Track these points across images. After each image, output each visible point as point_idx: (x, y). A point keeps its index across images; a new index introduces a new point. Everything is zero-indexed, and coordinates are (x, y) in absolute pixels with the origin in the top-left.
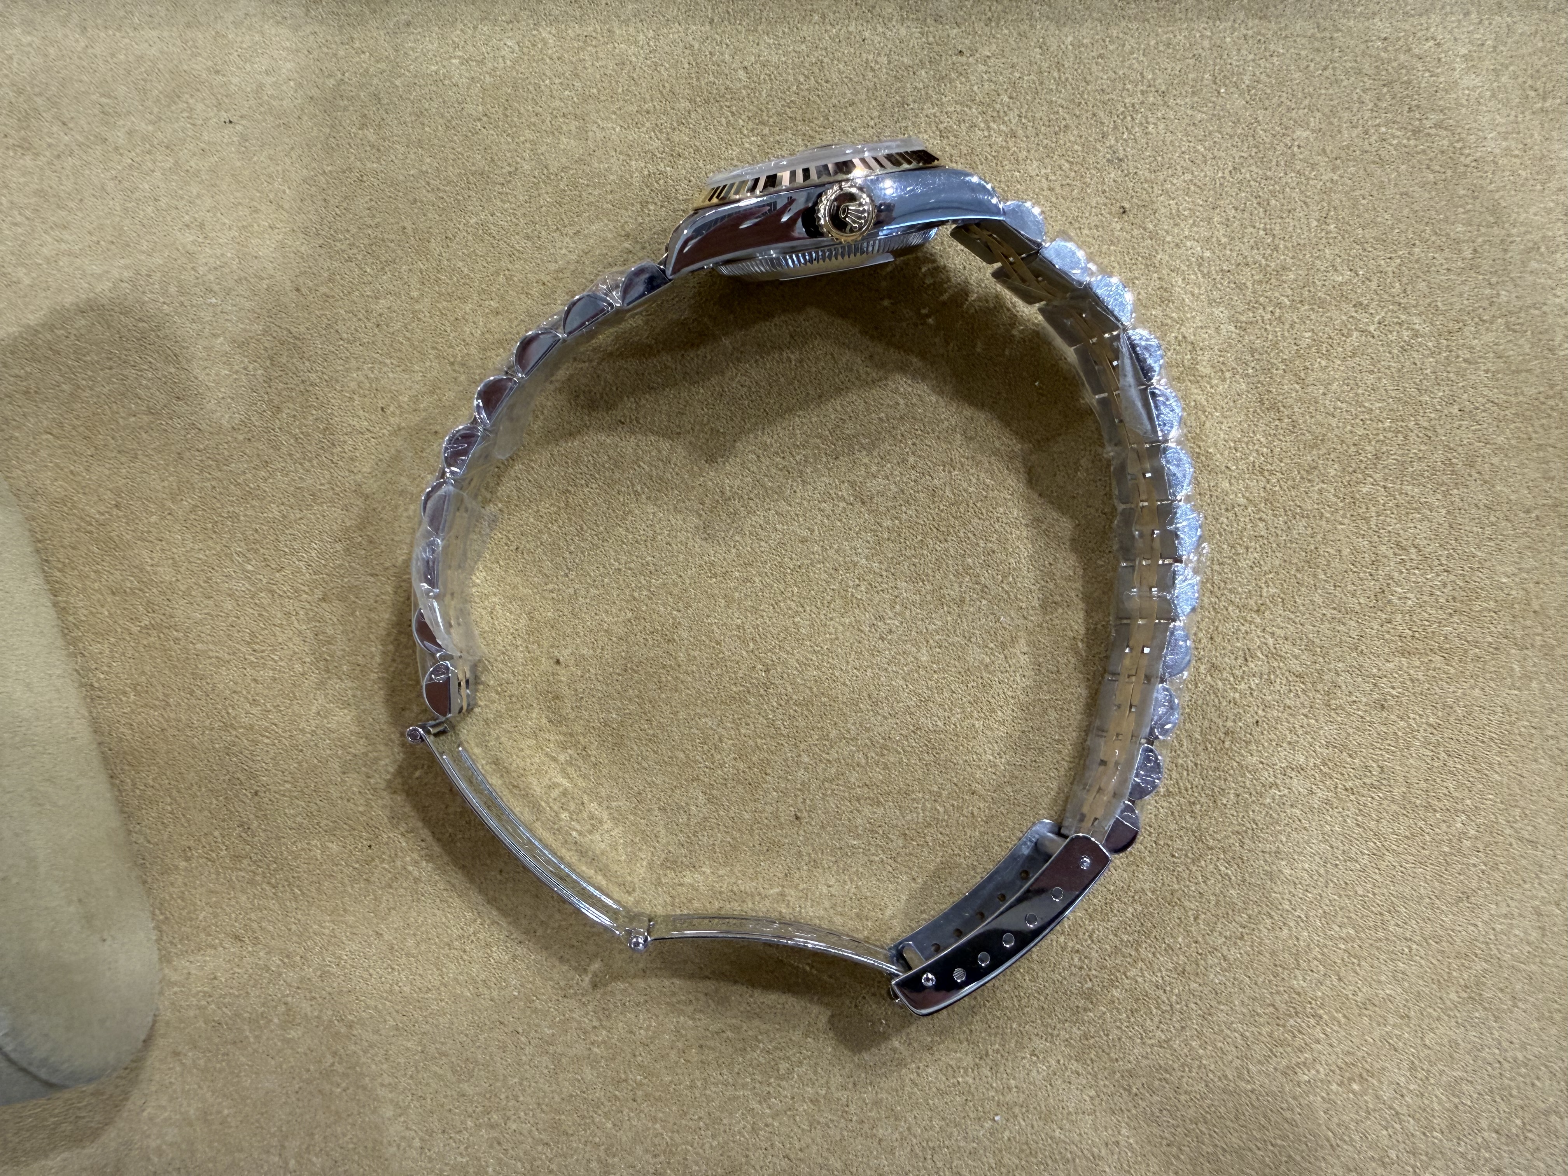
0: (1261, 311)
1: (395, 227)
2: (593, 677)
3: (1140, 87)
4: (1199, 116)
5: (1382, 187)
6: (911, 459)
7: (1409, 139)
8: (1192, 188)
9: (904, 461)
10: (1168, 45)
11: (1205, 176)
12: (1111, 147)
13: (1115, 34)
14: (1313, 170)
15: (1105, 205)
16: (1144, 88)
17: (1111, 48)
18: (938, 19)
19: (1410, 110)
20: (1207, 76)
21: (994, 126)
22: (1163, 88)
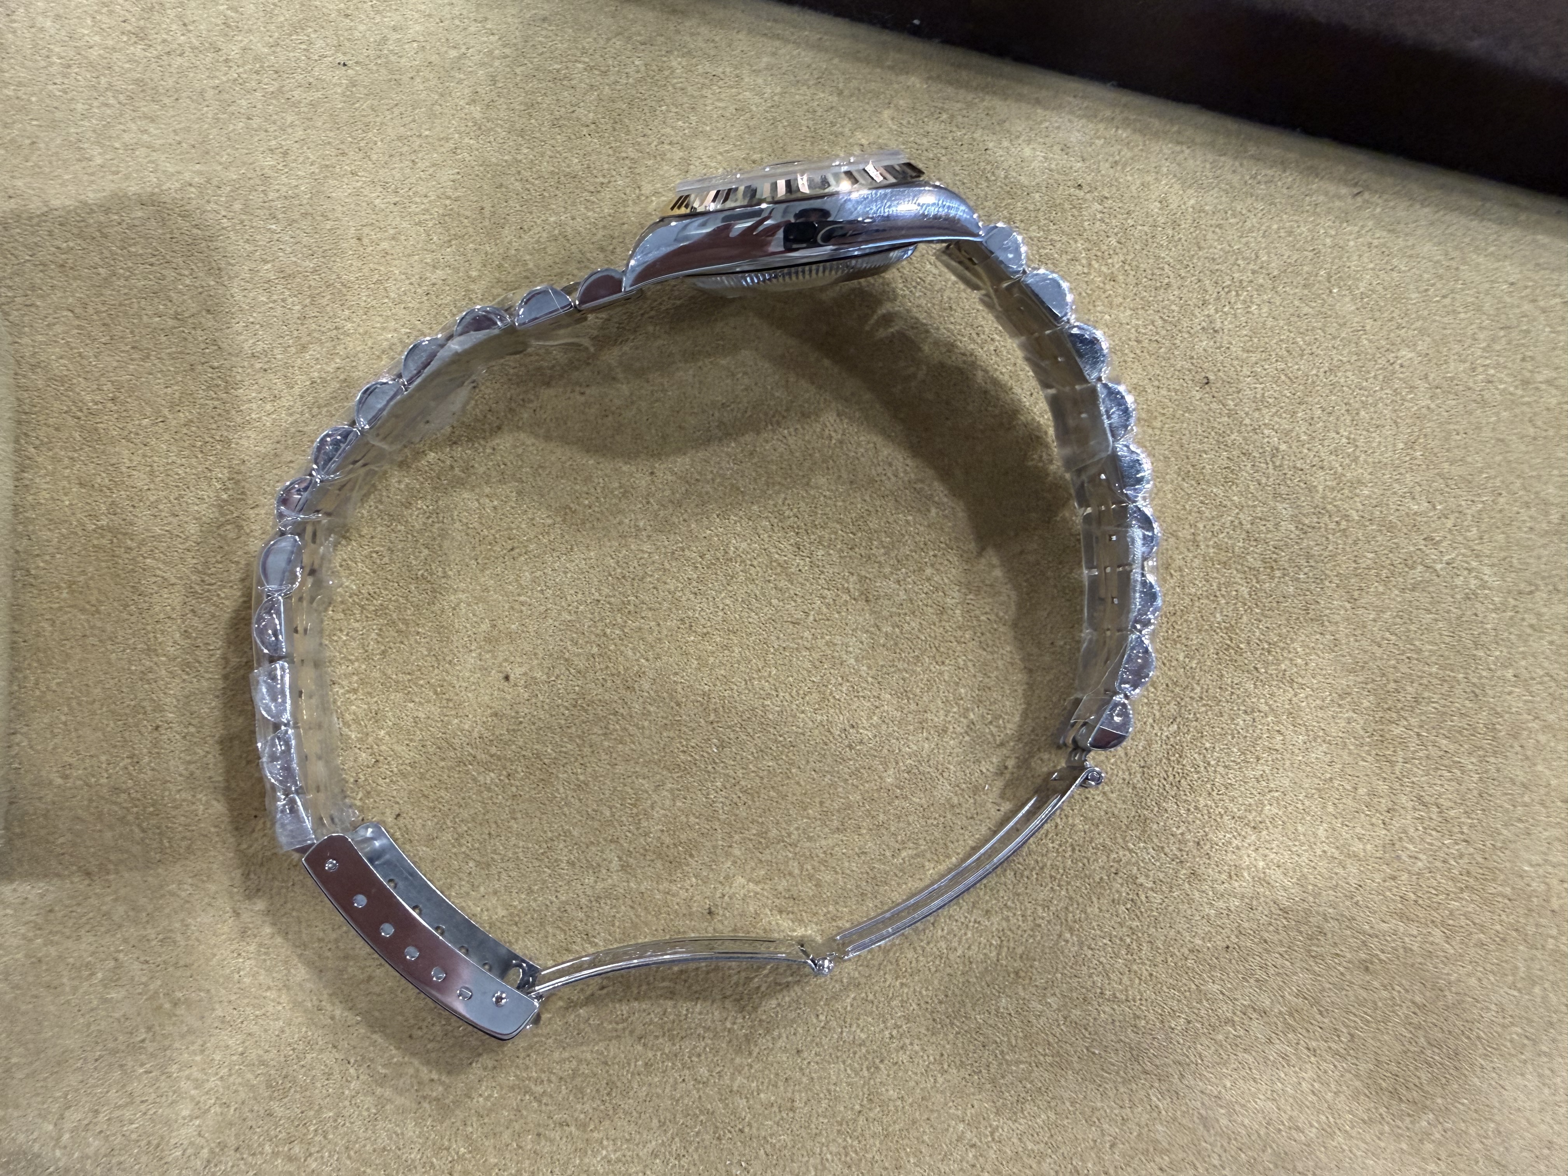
0: (1326, 518)
1: (475, 205)
2: (539, 704)
3: (1251, 266)
4: (1306, 310)
5: (1479, 428)
6: (929, 571)
7: (1516, 387)
8: (1283, 377)
9: (921, 570)
10: (1290, 233)
11: (1299, 370)
12: (1208, 316)
13: (1239, 209)
14: (1410, 392)
15: (1190, 370)
16: (1256, 268)
17: (1232, 221)
18: (1065, 148)
19: (1523, 360)
20: (1322, 273)
21: (1096, 265)
22: (1276, 273)
